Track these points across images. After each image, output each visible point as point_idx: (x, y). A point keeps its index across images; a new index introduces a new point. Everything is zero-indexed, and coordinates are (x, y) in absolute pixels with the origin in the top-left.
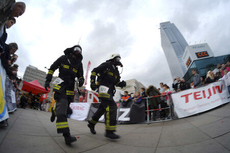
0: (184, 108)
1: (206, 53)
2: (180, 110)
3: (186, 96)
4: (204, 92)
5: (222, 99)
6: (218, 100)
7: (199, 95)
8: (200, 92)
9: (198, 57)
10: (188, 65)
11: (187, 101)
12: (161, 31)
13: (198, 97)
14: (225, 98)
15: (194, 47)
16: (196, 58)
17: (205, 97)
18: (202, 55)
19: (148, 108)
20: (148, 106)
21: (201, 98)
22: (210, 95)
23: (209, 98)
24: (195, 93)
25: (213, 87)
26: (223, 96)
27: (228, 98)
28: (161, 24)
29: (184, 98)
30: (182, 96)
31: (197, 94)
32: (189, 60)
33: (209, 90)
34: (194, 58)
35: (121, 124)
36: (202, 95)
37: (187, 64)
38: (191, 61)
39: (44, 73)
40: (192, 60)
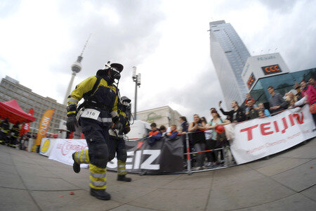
0: (247, 149)
1: (278, 67)
2: (239, 151)
3: (249, 130)
4: (275, 123)
5: (304, 132)
6: (298, 135)
7: (269, 128)
8: (269, 124)
9: (266, 73)
10: (251, 86)
11: (250, 137)
12: (210, 34)
13: (267, 131)
14: (308, 131)
15: (260, 58)
16: (263, 75)
17: (277, 130)
18: (271, 70)
19: (188, 150)
20: (188, 146)
21: (272, 133)
22: (286, 127)
23: (283, 132)
24: (262, 125)
25: (290, 116)
26: (306, 129)
27: (314, 130)
29: (245, 133)
30: (242, 131)
31: (265, 127)
32: (252, 77)
33: (284, 120)
34: (259, 74)
35: (145, 174)
36: (273, 129)
37: (249, 84)
38: (254, 80)
39: (28, 91)
40: (257, 78)
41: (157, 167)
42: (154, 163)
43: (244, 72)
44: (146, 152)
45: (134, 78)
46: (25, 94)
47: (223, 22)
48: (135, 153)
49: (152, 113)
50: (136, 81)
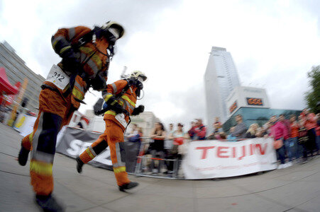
3: (205, 149)
4: (234, 149)
5: (262, 163)
6: (255, 164)
7: (226, 152)
8: (227, 148)
11: (204, 157)
13: (223, 154)
14: (265, 163)
16: (245, 105)
17: (234, 156)
18: (255, 102)
21: (227, 157)
23: (240, 158)
24: (220, 148)
25: (251, 145)
29: (200, 152)
30: (198, 148)
31: (223, 150)
32: (235, 105)
36: (229, 153)
37: (231, 110)
38: (237, 107)
39: (21, 62)
46: (18, 65)
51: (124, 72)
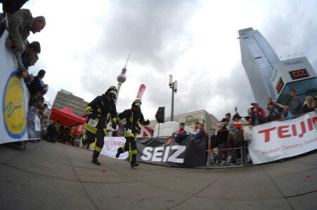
0: (262, 150)
1: (305, 71)
2: (256, 152)
3: (267, 132)
4: (294, 126)
6: (315, 140)
7: (287, 131)
8: (288, 127)
9: (293, 78)
11: (267, 139)
12: (240, 42)
13: (284, 134)
15: (287, 63)
16: (290, 80)
17: (295, 134)
18: (299, 74)
20: (209, 144)
21: (289, 136)
22: (304, 131)
23: (301, 136)
24: (280, 128)
25: (309, 120)
28: (240, 31)
29: (263, 135)
30: (260, 132)
31: (283, 129)
32: (281, 82)
33: (302, 124)
34: (287, 79)
36: (290, 132)
37: (277, 89)
38: (283, 84)
40: (285, 83)
41: (181, 161)
42: (178, 157)
43: (273, 77)
44: (174, 147)
45: (170, 85)
47: (251, 29)
48: (165, 148)
49: (190, 116)
50: (173, 88)
51: (171, 80)
